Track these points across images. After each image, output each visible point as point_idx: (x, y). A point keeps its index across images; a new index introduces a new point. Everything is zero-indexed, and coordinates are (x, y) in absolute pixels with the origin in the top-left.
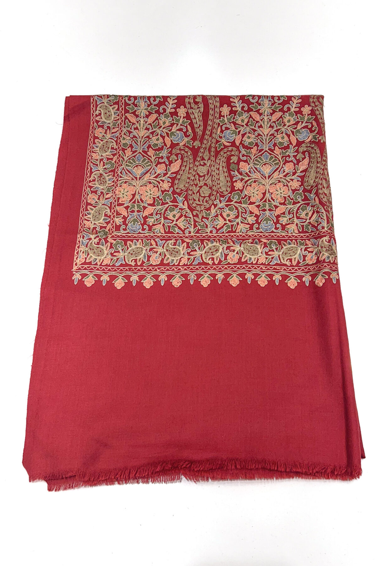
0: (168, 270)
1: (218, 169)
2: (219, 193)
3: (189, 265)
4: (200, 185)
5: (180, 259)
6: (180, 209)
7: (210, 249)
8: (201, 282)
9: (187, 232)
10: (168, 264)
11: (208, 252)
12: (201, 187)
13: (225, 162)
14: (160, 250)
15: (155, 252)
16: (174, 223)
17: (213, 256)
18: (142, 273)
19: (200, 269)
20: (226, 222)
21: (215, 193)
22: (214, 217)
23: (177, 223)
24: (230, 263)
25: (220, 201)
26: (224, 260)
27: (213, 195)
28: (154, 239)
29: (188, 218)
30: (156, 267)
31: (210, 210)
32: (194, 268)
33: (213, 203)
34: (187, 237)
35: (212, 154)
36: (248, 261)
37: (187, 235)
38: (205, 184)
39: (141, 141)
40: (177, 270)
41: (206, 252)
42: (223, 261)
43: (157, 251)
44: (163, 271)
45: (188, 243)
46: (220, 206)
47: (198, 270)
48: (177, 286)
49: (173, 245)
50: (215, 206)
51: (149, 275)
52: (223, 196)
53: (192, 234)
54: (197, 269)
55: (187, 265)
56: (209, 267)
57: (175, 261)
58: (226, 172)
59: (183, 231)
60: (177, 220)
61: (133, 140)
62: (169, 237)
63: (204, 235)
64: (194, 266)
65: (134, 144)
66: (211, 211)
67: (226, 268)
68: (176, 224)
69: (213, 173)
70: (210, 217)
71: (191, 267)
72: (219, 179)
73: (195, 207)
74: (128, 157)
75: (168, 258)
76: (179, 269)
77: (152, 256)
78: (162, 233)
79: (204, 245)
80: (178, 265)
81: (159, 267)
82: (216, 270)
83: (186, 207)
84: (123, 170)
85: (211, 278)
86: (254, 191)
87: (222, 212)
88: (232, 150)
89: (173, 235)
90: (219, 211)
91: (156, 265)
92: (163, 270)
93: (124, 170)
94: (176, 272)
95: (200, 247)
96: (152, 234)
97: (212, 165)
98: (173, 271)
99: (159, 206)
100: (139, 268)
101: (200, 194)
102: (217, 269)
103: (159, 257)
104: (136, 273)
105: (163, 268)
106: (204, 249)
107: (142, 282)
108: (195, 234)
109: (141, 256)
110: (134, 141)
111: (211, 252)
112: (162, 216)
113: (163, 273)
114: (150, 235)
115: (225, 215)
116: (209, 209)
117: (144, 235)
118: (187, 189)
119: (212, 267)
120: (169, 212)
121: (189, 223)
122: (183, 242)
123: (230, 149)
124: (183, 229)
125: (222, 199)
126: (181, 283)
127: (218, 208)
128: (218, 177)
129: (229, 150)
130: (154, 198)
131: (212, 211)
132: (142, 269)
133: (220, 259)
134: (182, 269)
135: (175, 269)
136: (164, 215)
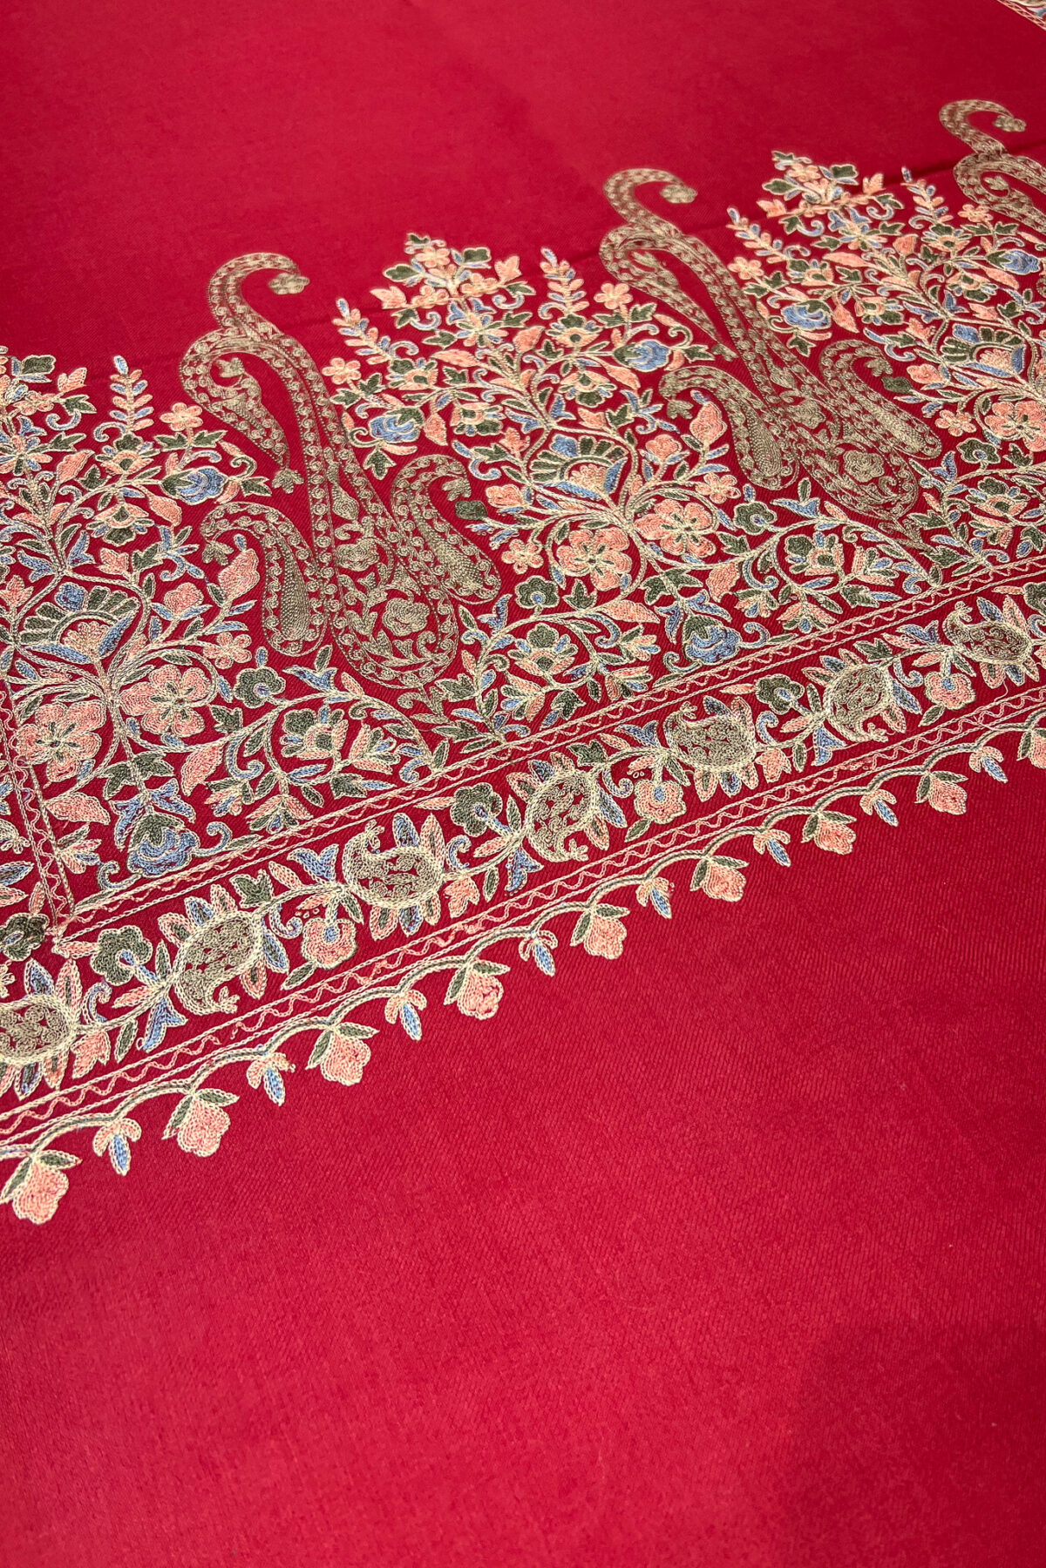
0: (408, 960)
1: (416, 533)
2: (462, 603)
3: (493, 903)
4: (371, 604)
5: (441, 892)
6: (333, 707)
7: (550, 804)
8: (587, 948)
9: (408, 773)
10: (398, 938)
11: (547, 821)
12: (380, 608)
13: (428, 507)
14: (331, 893)
15: (312, 916)
16: (338, 767)
17: (576, 828)
18: (294, 1026)
19: (549, 898)
20: (549, 689)
21: (445, 609)
22: (492, 687)
23: (349, 761)
24: (660, 822)
25: (486, 628)
26: (629, 825)
27: (443, 618)
28: (281, 860)
29: (387, 726)
30: (349, 973)
31: (464, 671)
32: (523, 901)
33: (460, 642)
34: (420, 794)
35: (364, 494)
36: (725, 788)
37: (417, 784)
38: (393, 594)
39: (52, 542)
40: (453, 943)
41: (535, 822)
42: (625, 830)
43: (320, 907)
44: (388, 976)
45: (442, 815)
46: (490, 644)
47: (546, 902)
48: (489, 1011)
49: (382, 849)
50: (475, 649)
51: (328, 1019)
52: (486, 608)
53: (437, 772)
54: (538, 902)
55: (483, 905)
56: (582, 872)
57: (422, 914)
58: (452, 532)
59: (394, 778)
60: (344, 753)
61: (18, 548)
62: (343, 820)
63: (488, 754)
64: (515, 895)
65: (27, 561)
66: (468, 674)
67: (655, 850)
68: (349, 769)
69: (403, 551)
70: (477, 694)
71: (508, 904)
72: (436, 563)
73: (395, 681)
74: (19, 609)
75: (385, 912)
76: (461, 935)
77: (306, 938)
78: (302, 822)
79: (514, 795)
80: (445, 920)
81: (359, 967)
82: (623, 872)
83: (355, 692)
84: (19, 660)
85: (617, 912)
86: (590, 557)
87: (512, 661)
88: (432, 466)
89: (355, 806)
90: (500, 663)
91: (345, 966)
92: (384, 971)
93: (24, 658)
94: (451, 953)
95: (504, 812)
96: (257, 843)
97: (383, 530)
98: (436, 955)
99: (237, 728)
100: (265, 1009)
101: (388, 632)
102: (622, 868)
103: (340, 926)
104: (263, 1040)
105: (385, 962)
106: (523, 812)
107: (311, 1066)
108: (450, 768)
109: (253, 957)
110: (22, 551)
111: (561, 816)
112: (271, 761)
113: (394, 982)
114: (255, 849)
115: (528, 664)
116: (455, 668)
117: (223, 858)
118: (328, 631)
119: (596, 869)
120: (290, 735)
121: (400, 741)
122: (418, 817)
123: (423, 461)
124: (388, 773)
125: (485, 618)
126: (502, 990)
127: (491, 653)
128: (429, 558)
129: (422, 466)
130: (203, 711)
131: (471, 672)
132: (283, 1007)
133: (608, 825)
134: (470, 930)
135: (442, 943)
136: (277, 754)
